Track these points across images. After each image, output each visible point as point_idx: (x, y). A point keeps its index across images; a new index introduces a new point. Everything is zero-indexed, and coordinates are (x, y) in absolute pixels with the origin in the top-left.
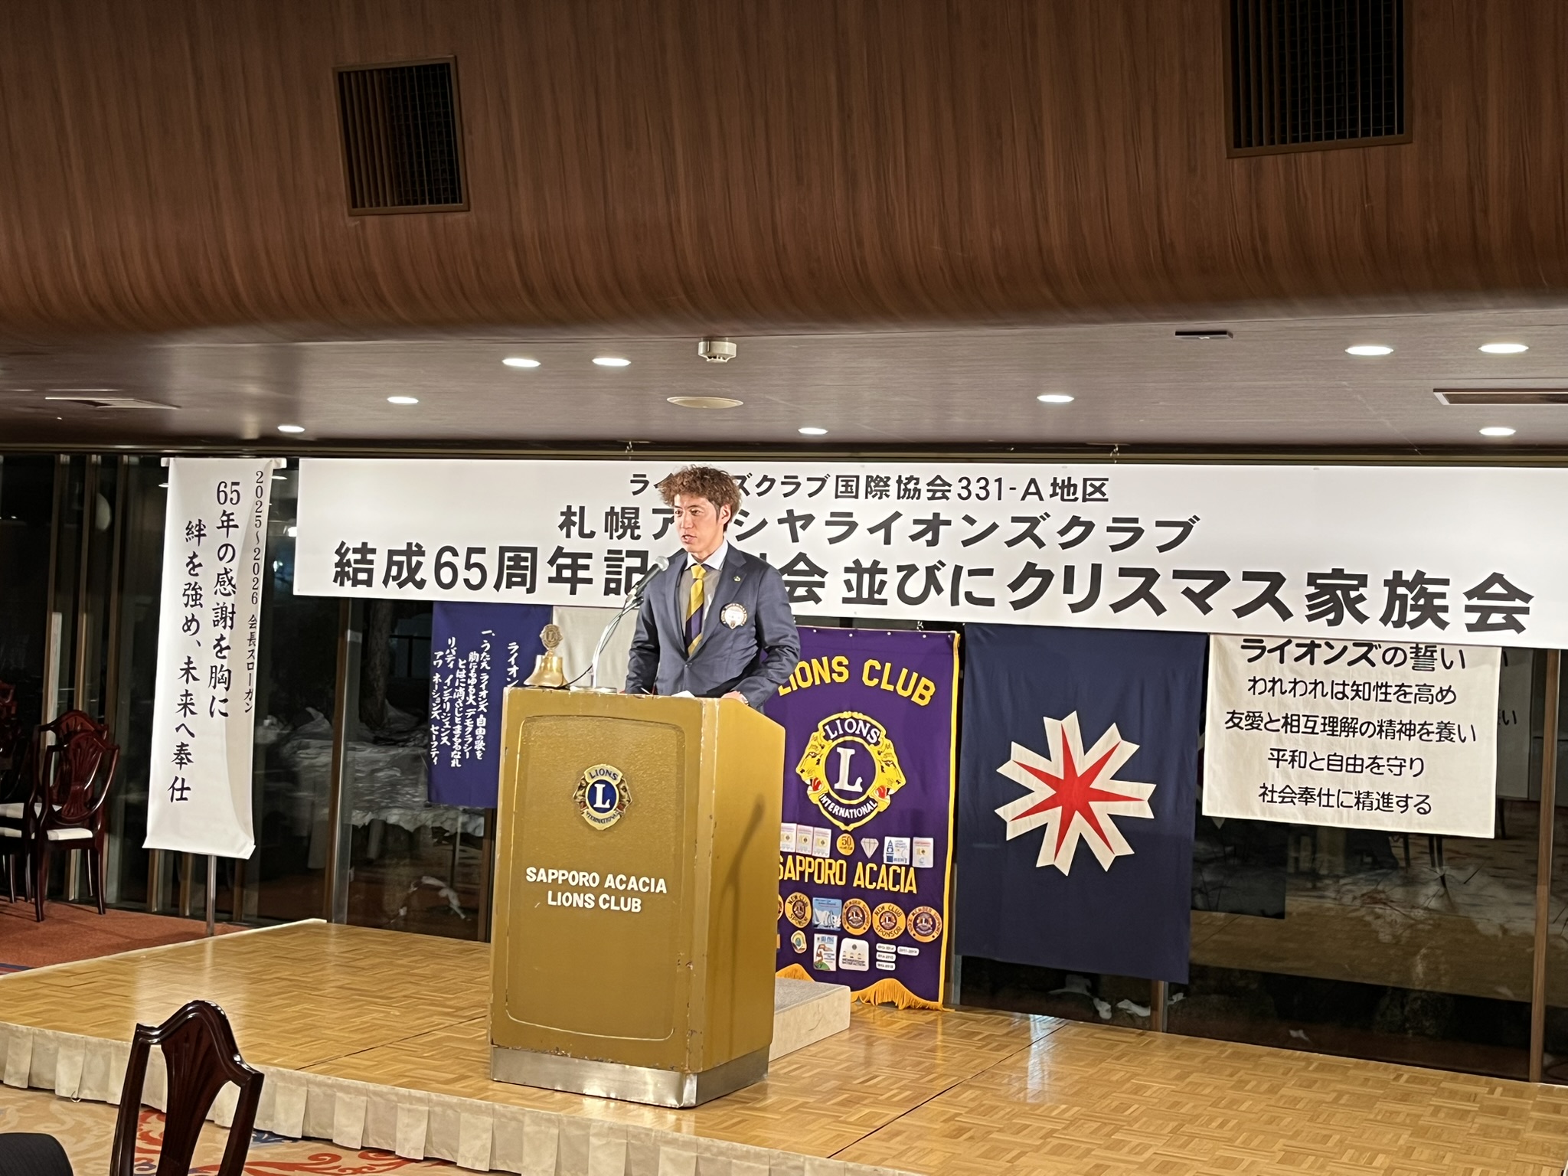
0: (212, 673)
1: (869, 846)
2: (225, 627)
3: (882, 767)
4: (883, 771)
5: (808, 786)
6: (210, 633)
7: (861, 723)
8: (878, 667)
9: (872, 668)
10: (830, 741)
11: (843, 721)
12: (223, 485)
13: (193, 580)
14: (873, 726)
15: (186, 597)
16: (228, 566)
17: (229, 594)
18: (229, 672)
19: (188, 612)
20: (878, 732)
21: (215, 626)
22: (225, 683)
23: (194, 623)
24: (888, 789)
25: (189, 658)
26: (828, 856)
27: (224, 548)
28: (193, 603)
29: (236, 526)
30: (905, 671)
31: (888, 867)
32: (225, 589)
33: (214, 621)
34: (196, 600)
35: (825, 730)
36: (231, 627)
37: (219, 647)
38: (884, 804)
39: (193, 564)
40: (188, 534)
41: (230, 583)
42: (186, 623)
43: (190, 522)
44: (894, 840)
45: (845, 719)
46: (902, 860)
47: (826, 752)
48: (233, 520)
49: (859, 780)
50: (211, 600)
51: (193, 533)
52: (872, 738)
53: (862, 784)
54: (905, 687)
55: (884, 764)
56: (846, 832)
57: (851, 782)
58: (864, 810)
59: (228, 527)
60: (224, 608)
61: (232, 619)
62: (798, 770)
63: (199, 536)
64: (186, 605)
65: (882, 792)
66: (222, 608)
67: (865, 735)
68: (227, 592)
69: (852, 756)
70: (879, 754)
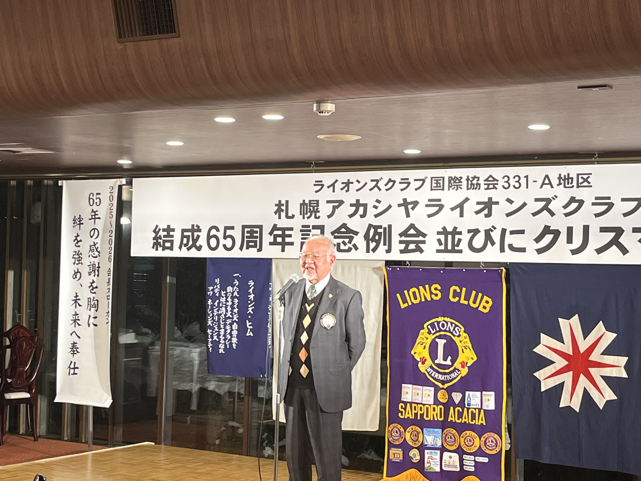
0: (88, 302)
1: (457, 397)
2: (94, 276)
3: (463, 350)
4: (463, 352)
5: (419, 362)
6: (87, 279)
7: (449, 324)
8: (458, 290)
9: (455, 291)
10: (431, 335)
11: (438, 323)
12: (92, 195)
13: (77, 249)
14: (456, 326)
15: (74, 259)
16: (96, 241)
17: (96, 257)
18: (98, 301)
19: (75, 267)
20: (460, 329)
21: (89, 275)
22: (95, 307)
23: (79, 274)
24: (467, 363)
25: (76, 294)
26: (432, 403)
27: (93, 231)
28: (78, 262)
29: (99, 218)
30: (474, 292)
31: (468, 409)
32: (94, 254)
33: (89, 272)
34: (79, 261)
35: (428, 329)
36: (98, 276)
37: (93, 287)
38: (464, 372)
39: (77, 241)
40: (74, 223)
41: (97, 251)
42: (74, 274)
43: (75, 217)
44: (471, 393)
45: (440, 322)
46: (476, 405)
47: (429, 341)
48: (97, 215)
49: (450, 358)
50: (87, 260)
51: (76, 223)
52: (456, 333)
53: (451, 361)
54: (474, 302)
55: (463, 348)
56: (443, 389)
57: (445, 359)
58: (453, 375)
59: (95, 218)
60: (94, 265)
61: (98, 271)
62: (412, 353)
63: (80, 224)
64: (74, 264)
65: (463, 365)
66: (93, 265)
67: (452, 331)
68: (95, 256)
69: (445, 344)
70: (461, 342)
